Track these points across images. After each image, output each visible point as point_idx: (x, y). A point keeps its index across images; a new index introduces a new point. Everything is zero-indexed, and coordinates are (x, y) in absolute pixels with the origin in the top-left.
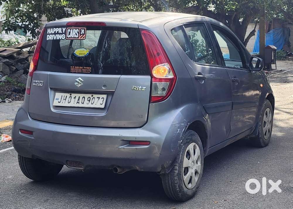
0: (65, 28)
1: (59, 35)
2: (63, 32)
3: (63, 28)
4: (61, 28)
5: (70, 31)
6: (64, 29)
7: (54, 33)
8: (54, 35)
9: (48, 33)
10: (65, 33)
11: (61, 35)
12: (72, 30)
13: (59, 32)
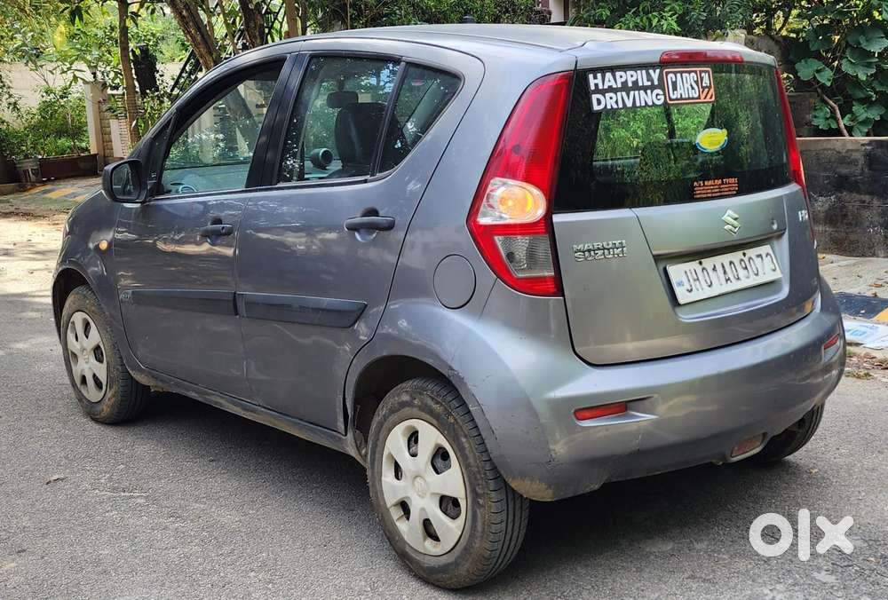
0: (658, 71)
1: (642, 92)
2: (652, 82)
3: (651, 71)
4: (644, 72)
5: (674, 80)
6: (655, 75)
7: (620, 86)
8: (624, 94)
9: (593, 88)
10: (661, 85)
11: (649, 91)
12: (679, 75)
13: (640, 84)
